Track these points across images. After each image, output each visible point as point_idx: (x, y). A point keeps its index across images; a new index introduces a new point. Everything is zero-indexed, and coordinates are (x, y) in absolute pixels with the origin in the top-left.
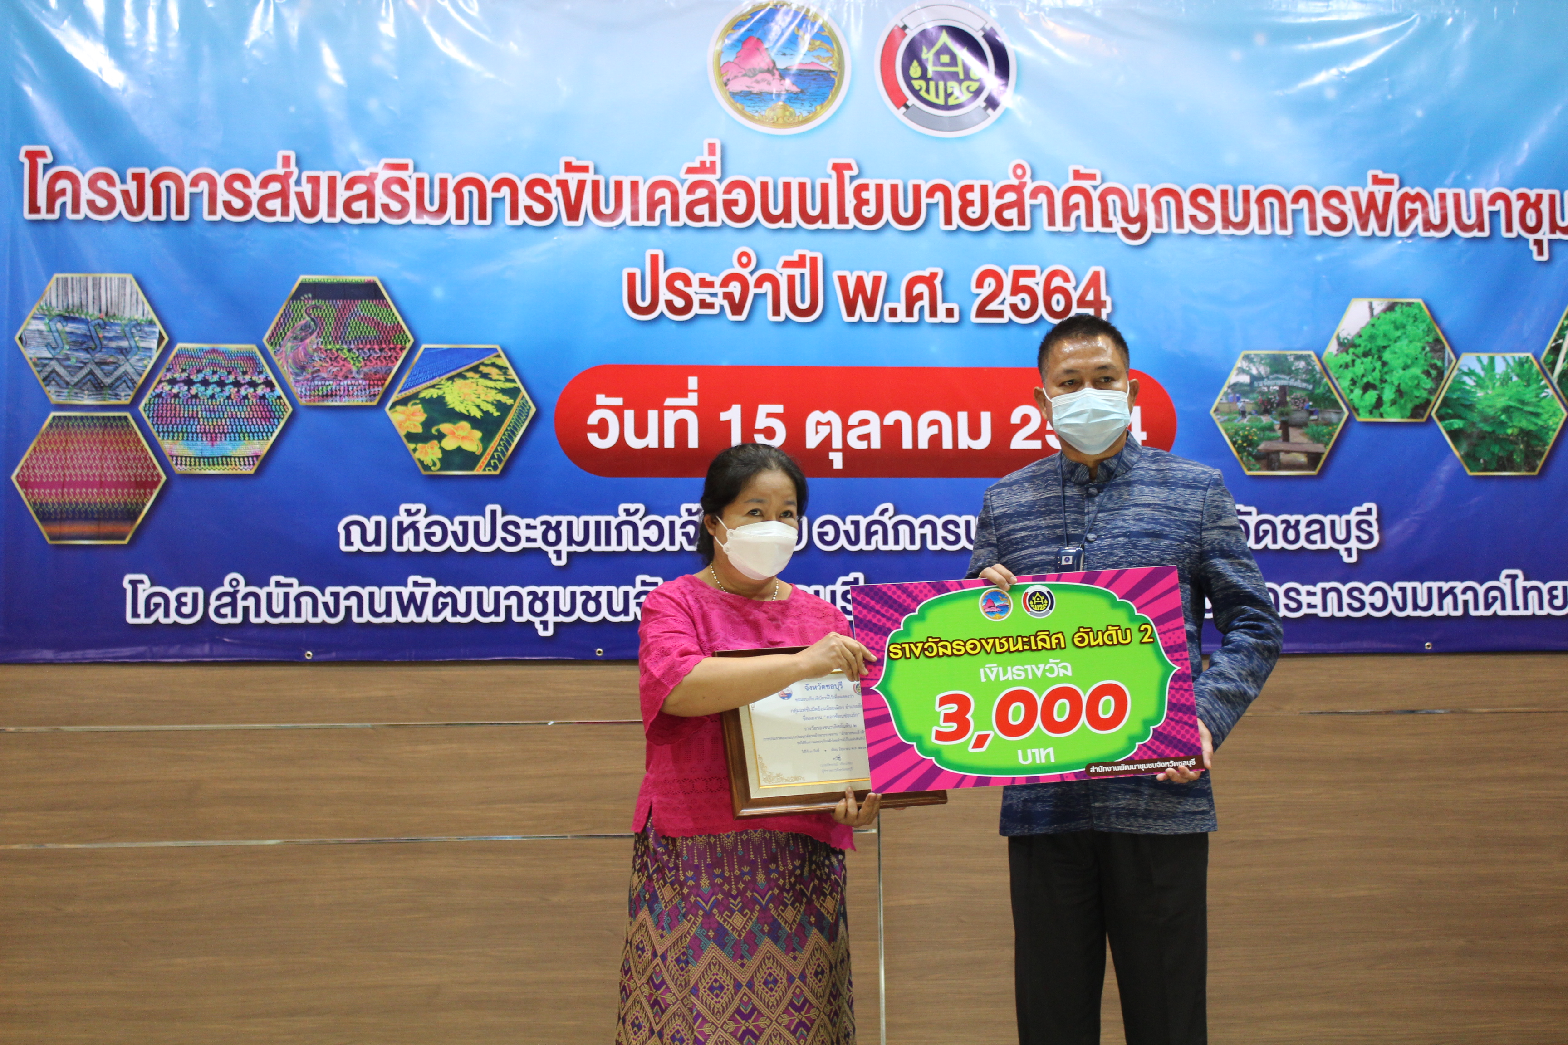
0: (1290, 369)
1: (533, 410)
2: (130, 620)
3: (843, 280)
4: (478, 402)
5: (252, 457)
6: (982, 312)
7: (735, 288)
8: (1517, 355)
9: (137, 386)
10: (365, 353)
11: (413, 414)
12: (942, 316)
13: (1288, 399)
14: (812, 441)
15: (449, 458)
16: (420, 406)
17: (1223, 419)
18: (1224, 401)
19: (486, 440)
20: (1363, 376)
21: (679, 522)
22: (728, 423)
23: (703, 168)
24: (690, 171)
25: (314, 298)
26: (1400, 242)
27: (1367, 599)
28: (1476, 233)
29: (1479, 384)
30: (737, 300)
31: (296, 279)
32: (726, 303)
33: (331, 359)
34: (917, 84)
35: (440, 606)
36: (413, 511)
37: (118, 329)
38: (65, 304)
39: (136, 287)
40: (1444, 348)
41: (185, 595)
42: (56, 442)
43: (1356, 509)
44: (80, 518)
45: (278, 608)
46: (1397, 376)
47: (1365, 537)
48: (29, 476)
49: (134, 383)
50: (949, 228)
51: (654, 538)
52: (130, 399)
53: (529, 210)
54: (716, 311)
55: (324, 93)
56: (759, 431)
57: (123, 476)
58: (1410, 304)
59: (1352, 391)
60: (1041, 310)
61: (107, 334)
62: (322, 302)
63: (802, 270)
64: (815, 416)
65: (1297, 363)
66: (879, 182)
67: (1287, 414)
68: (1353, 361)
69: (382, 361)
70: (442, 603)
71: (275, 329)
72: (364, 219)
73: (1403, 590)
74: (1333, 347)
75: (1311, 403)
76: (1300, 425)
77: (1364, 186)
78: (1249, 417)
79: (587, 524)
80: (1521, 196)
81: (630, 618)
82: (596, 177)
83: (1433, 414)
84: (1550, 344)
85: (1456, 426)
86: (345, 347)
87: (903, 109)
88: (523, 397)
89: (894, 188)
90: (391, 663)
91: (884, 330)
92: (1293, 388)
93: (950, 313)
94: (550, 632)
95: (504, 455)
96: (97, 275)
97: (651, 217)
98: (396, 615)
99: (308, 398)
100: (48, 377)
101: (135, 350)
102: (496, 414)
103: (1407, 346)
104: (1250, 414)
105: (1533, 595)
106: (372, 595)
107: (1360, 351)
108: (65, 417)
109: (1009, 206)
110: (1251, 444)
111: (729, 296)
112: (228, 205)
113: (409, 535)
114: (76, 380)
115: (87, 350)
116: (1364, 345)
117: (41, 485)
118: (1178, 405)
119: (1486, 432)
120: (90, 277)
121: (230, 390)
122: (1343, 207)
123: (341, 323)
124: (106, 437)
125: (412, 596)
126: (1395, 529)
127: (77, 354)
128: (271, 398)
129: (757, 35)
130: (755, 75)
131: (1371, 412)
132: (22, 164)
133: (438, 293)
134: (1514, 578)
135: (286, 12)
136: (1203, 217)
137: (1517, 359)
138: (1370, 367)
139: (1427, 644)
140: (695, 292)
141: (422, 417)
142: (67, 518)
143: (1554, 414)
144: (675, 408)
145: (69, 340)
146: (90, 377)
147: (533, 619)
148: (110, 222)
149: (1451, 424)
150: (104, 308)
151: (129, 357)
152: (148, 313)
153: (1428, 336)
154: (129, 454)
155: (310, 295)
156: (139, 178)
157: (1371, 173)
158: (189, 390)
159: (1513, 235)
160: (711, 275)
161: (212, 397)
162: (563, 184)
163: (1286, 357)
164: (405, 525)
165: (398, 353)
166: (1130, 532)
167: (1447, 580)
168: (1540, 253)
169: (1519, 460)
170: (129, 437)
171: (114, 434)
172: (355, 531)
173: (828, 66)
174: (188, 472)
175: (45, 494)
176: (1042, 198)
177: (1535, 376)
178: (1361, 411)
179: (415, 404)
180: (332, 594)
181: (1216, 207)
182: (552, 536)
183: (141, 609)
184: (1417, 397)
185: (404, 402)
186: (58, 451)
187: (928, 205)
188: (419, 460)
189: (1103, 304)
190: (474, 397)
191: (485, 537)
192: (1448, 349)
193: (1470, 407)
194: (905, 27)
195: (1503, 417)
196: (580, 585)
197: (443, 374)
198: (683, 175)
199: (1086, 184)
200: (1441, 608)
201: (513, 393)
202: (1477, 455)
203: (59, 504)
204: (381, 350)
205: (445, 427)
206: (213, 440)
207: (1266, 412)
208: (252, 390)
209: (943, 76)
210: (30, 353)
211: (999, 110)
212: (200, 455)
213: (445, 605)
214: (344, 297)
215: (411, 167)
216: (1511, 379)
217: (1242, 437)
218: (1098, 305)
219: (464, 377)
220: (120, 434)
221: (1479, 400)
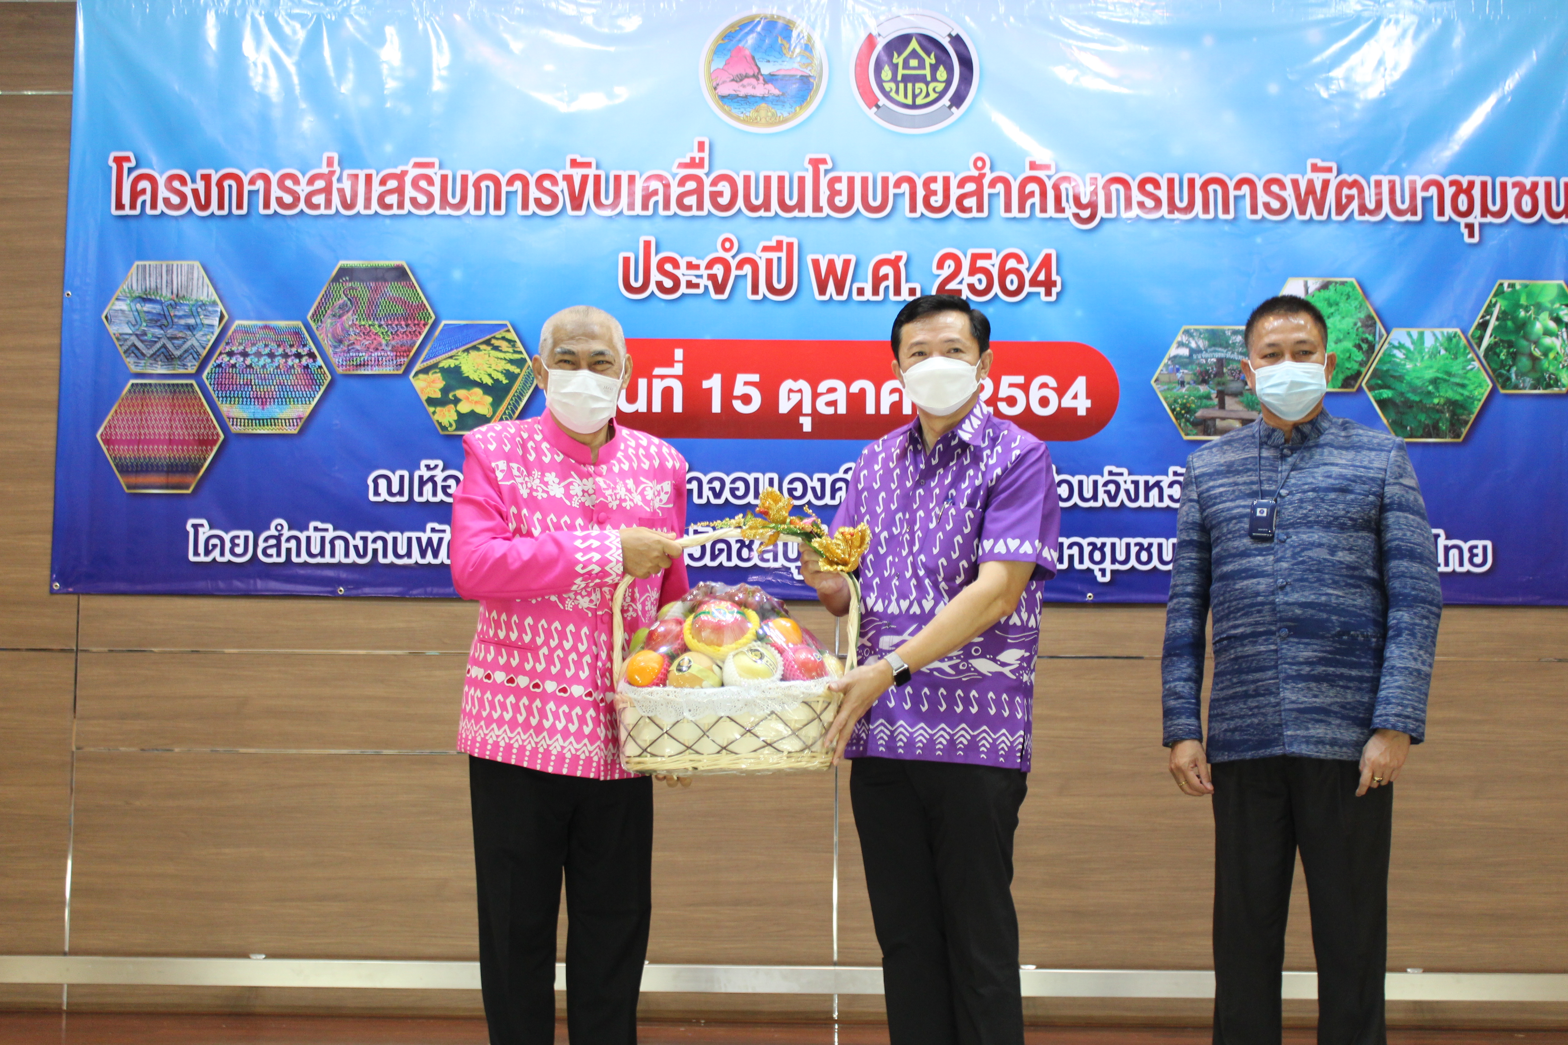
0: (1227, 342)
2: (192, 558)
3: (816, 263)
4: (490, 371)
5: (296, 419)
7: (718, 270)
8: (1446, 330)
9: (202, 358)
10: (393, 328)
11: (433, 382)
13: (1225, 370)
14: (785, 407)
15: (464, 420)
16: (439, 375)
17: (1162, 388)
18: (1165, 372)
19: (496, 405)
22: (710, 390)
23: (692, 164)
24: (683, 165)
25: (350, 280)
26: (1336, 225)
28: (1408, 217)
29: (1409, 357)
30: (720, 280)
31: (336, 265)
32: (710, 284)
33: (364, 333)
34: (887, 86)
36: (432, 466)
37: (187, 308)
38: (144, 287)
39: (202, 273)
40: (1375, 323)
41: (238, 537)
42: (133, 406)
44: (152, 471)
45: (316, 550)
48: (111, 434)
49: (199, 354)
50: (913, 215)
52: (195, 368)
53: (538, 202)
54: (701, 290)
56: (737, 398)
57: (189, 435)
58: (1343, 283)
60: (996, 289)
61: (177, 313)
62: (358, 284)
63: (779, 254)
64: (788, 384)
65: (1234, 338)
66: (851, 174)
67: (1224, 384)
69: (407, 336)
71: (317, 307)
72: (395, 211)
76: (1236, 394)
77: (1304, 174)
78: (1187, 386)
80: (1453, 183)
82: (598, 172)
83: (1363, 385)
84: (1478, 320)
85: (1385, 396)
86: (376, 323)
87: (874, 109)
90: (409, 598)
91: (853, 308)
92: (1229, 361)
96: (170, 263)
97: (645, 207)
98: (416, 557)
99: (344, 368)
100: (128, 350)
101: (200, 326)
102: (505, 381)
103: (1340, 321)
104: (1189, 383)
105: (1454, 553)
106: (395, 539)
108: (141, 384)
109: (969, 195)
110: (1189, 411)
111: (713, 278)
113: (429, 487)
114: (151, 352)
115: (161, 327)
117: (120, 442)
118: (1121, 376)
119: (1413, 401)
120: (164, 264)
121: (279, 360)
122: (1283, 193)
123: (372, 304)
124: (175, 401)
125: (430, 540)
127: (152, 330)
128: (313, 367)
130: (741, 80)
132: (111, 168)
133: (457, 275)
136: (1150, 203)
137: (1445, 334)
140: (683, 274)
141: (441, 384)
142: (142, 471)
143: (1480, 385)
144: (663, 377)
145: (146, 318)
146: (163, 350)
148: (182, 216)
149: (1381, 394)
150: (175, 291)
151: (195, 333)
152: (212, 294)
153: (1360, 312)
154: (194, 416)
155: (348, 278)
156: (206, 178)
157: (1310, 161)
158: (244, 361)
159: (1445, 219)
160: (697, 258)
161: (264, 366)
162: (568, 179)
163: (1223, 332)
164: (425, 479)
165: (421, 328)
166: (1318, 487)
168: (1471, 235)
169: (1444, 428)
170: (194, 401)
171: (182, 399)
172: (382, 483)
173: (807, 72)
174: (243, 431)
175: (124, 450)
176: (1000, 187)
177: (1462, 350)
179: (436, 372)
180: (362, 538)
183: (201, 549)
184: (1348, 368)
185: (425, 371)
186: (135, 413)
187: (895, 195)
188: (437, 421)
189: (1054, 284)
190: (486, 367)
192: (1379, 324)
193: (1400, 378)
194: (878, 35)
195: (1430, 388)
197: (460, 347)
198: (675, 170)
199: (1041, 174)
201: (520, 363)
202: (1405, 423)
203: (135, 458)
204: (407, 325)
205: (460, 393)
206: (264, 404)
207: (1204, 382)
208: (297, 361)
209: (911, 78)
210: (113, 330)
211: (963, 108)
212: (252, 417)
214: (376, 280)
215: (436, 165)
216: (1439, 352)
217: (1181, 405)
218: (1049, 285)
219: (478, 349)
220: (187, 399)
221: (1408, 371)
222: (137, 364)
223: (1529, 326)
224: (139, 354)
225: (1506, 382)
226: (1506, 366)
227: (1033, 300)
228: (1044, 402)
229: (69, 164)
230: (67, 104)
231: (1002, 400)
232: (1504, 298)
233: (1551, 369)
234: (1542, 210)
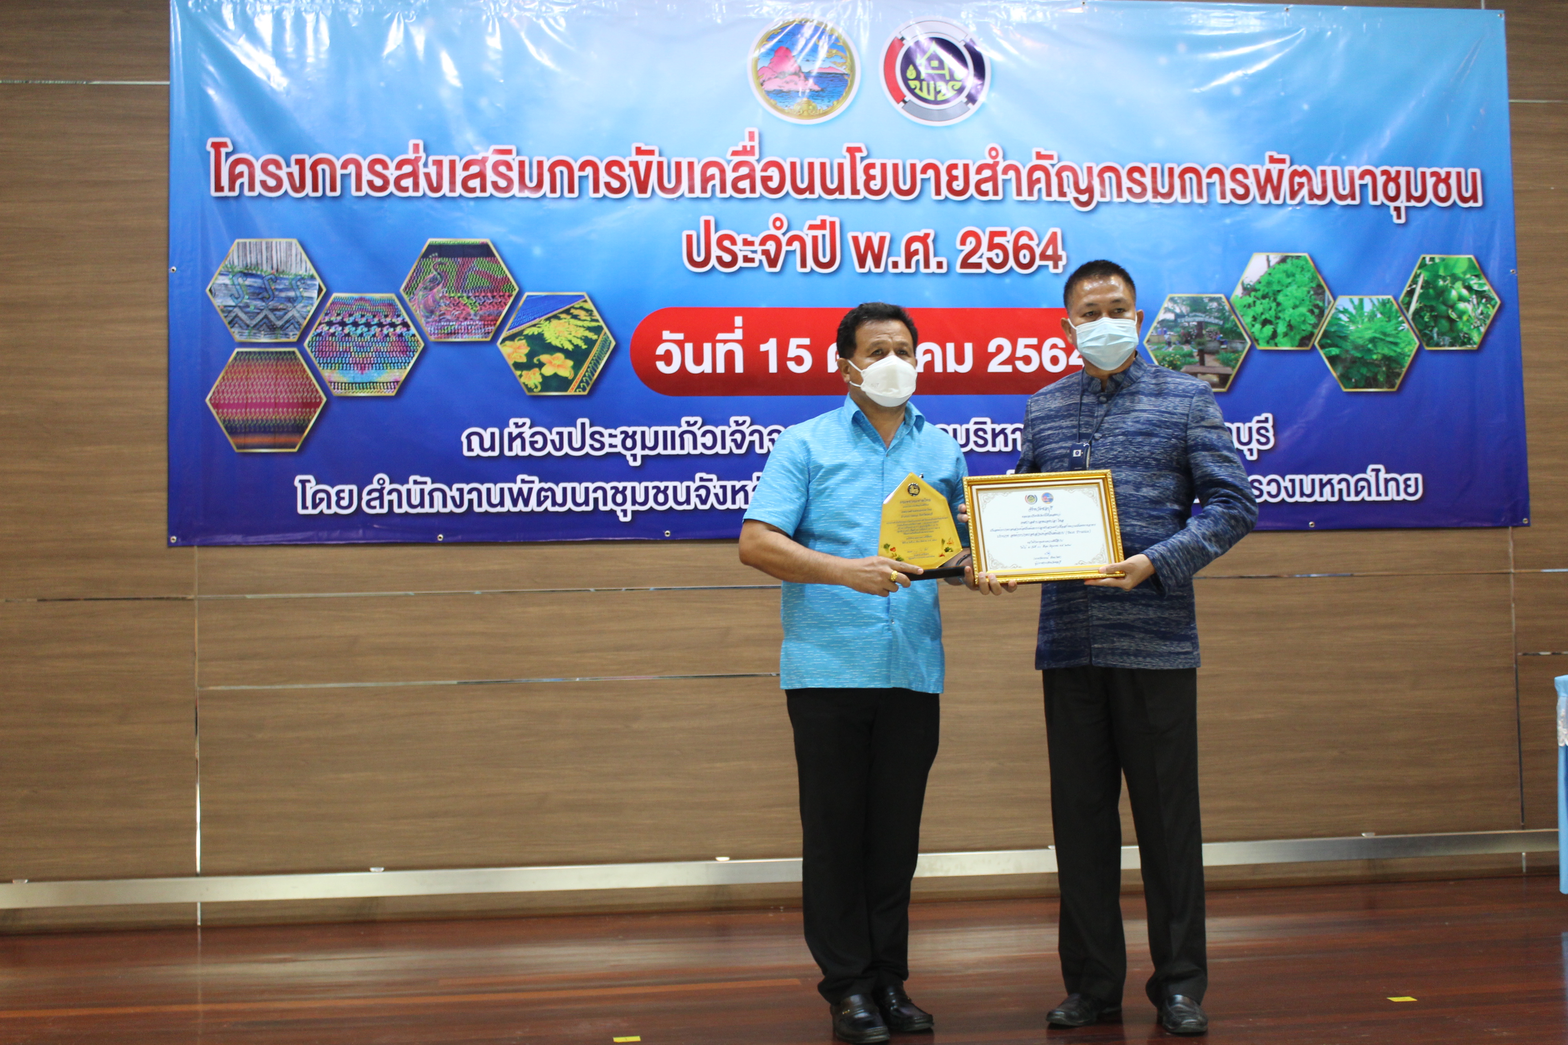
0: (1205, 308)
1: (613, 343)
2: (300, 511)
3: (856, 240)
4: (570, 337)
5: (394, 382)
6: (965, 264)
7: (771, 246)
8: (1381, 297)
9: (303, 327)
10: (480, 299)
11: (519, 348)
12: (933, 268)
13: (1204, 332)
15: (550, 382)
16: (524, 341)
17: (1153, 348)
18: (1155, 334)
19: (577, 367)
20: (1262, 314)
21: (728, 431)
22: (766, 353)
23: (744, 151)
24: (735, 153)
25: (440, 256)
26: (1290, 208)
27: (1265, 488)
28: (1349, 202)
29: (1352, 320)
30: (772, 255)
31: (426, 242)
32: (764, 258)
33: (454, 304)
34: (912, 84)
35: (542, 499)
36: (520, 424)
37: (287, 282)
38: (245, 263)
39: (300, 249)
40: (1324, 292)
41: (343, 491)
42: (240, 372)
43: (1256, 418)
44: (260, 432)
45: (415, 501)
46: (1288, 314)
47: (1263, 440)
48: (219, 399)
49: (300, 325)
50: (938, 198)
51: (709, 444)
52: (297, 337)
53: (608, 185)
54: (756, 264)
55: (445, 94)
56: (791, 359)
57: (293, 398)
58: (1298, 257)
59: (1253, 326)
60: (1011, 262)
61: (278, 287)
62: (446, 260)
63: (823, 232)
65: (1210, 304)
66: (884, 161)
67: (1203, 344)
68: (1254, 302)
69: (493, 306)
70: (544, 496)
71: (410, 281)
72: (478, 194)
73: (1292, 481)
74: (1238, 291)
75: (1221, 336)
76: (1212, 353)
77: (1263, 165)
78: (1173, 346)
79: (656, 433)
80: (1385, 172)
81: (691, 507)
82: (661, 159)
83: (1316, 344)
84: (1407, 289)
85: (1333, 353)
86: (465, 295)
87: (902, 104)
88: (605, 333)
89: (895, 166)
90: (505, 544)
91: (888, 279)
92: (1208, 324)
93: (940, 265)
94: (629, 518)
95: (591, 379)
96: (270, 240)
97: (704, 190)
98: (508, 505)
99: (436, 336)
100: (232, 320)
101: (300, 299)
102: (584, 347)
103: (1296, 290)
104: (1175, 344)
105: (1392, 484)
106: (489, 490)
107: (1259, 294)
108: (246, 353)
109: (986, 180)
111: (766, 253)
112: (371, 184)
113: (517, 443)
114: (254, 322)
115: (263, 299)
116: (1263, 289)
117: (229, 406)
119: (1357, 358)
120: (264, 241)
121: (375, 330)
122: (1246, 181)
123: (461, 277)
125: (520, 491)
126: (1287, 434)
127: (255, 303)
128: (407, 336)
129: (786, 46)
130: (785, 77)
131: (1268, 342)
132: (209, 153)
133: (537, 251)
134: (1377, 471)
135: (414, 31)
136: (1137, 189)
137: (1381, 300)
138: (1267, 307)
139: (1311, 523)
140: (740, 249)
141: (526, 350)
142: (250, 432)
143: (1409, 344)
144: (725, 342)
145: (248, 291)
146: (265, 320)
147: (615, 508)
148: (279, 198)
149: (1330, 351)
150: (275, 266)
151: (295, 304)
152: (310, 270)
153: (1312, 282)
154: (297, 381)
155: (437, 254)
156: (301, 163)
157: (1268, 154)
158: (343, 330)
159: (1378, 203)
160: (753, 236)
161: (361, 335)
162: (634, 165)
163: (1202, 299)
164: (514, 435)
165: (506, 300)
166: (1128, 431)
167: (1326, 473)
168: (1399, 217)
169: (1382, 379)
170: (296, 367)
171: (285, 365)
172: (475, 440)
173: (842, 70)
174: (344, 394)
175: (232, 413)
176: (1012, 174)
177: (1394, 314)
178: (1260, 342)
179: (521, 339)
180: (458, 489)
181: (1147, 181)
182: (629, 442)
183: (309, 503)
184: (1304, 330)
185: (511, 338)
186: (242, 379)
187: (923, 180)
188: (524, 383)
189: (1060, 258)
190: (566, 334)
191: (577, 444)
192: (1328, 293)
193: (1345, 338)
194: (903, 39)
195: (1370, 346)
196: (652, 480)
197: (542, 316)
198: (729, 157)
199: (1046, 163)
200: (1321, 495)
201: (597, 330)
202: (1350, 376)
204: (493, 297)
205: (544, 358)
206: (363, 369)
207: (1187, 342)
208: (392, 330)
209: (932, 77)
210: (218, 302)
211: (978, 104)
212: (352, 381)
213: (546, 498)
214: (463, 256)
215: (514, 152)
216: (1376, 316)
217: (1169, 362)
218: (1056, 259)
219: (559, 318)
220: (289, 365)
221: (1351, 332)
222: (241, 335)
223: (1446, 293)
224: (243, 325)
225: (1429, 340)
226: (1429, 327)
227: (1043, 272)
228: (1055, 360)
229: (169, 148)
230: (166, 92)
231: (1019, 359)
232: (1427, 270)
233: (1465, 329)
234: (1454, 196)
